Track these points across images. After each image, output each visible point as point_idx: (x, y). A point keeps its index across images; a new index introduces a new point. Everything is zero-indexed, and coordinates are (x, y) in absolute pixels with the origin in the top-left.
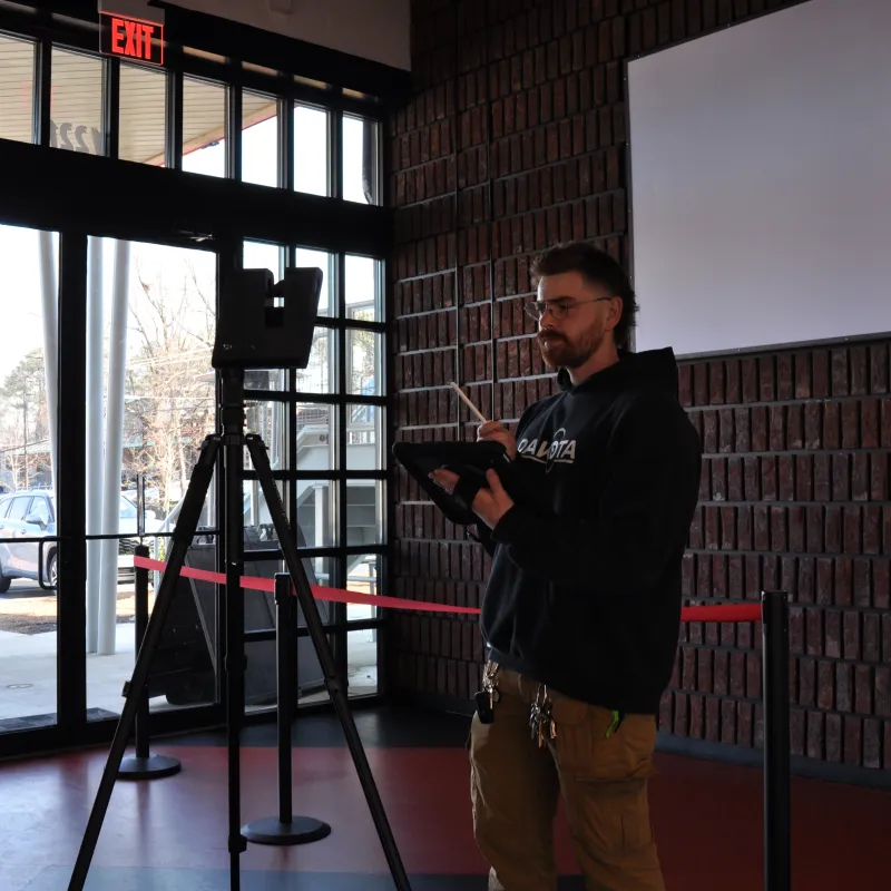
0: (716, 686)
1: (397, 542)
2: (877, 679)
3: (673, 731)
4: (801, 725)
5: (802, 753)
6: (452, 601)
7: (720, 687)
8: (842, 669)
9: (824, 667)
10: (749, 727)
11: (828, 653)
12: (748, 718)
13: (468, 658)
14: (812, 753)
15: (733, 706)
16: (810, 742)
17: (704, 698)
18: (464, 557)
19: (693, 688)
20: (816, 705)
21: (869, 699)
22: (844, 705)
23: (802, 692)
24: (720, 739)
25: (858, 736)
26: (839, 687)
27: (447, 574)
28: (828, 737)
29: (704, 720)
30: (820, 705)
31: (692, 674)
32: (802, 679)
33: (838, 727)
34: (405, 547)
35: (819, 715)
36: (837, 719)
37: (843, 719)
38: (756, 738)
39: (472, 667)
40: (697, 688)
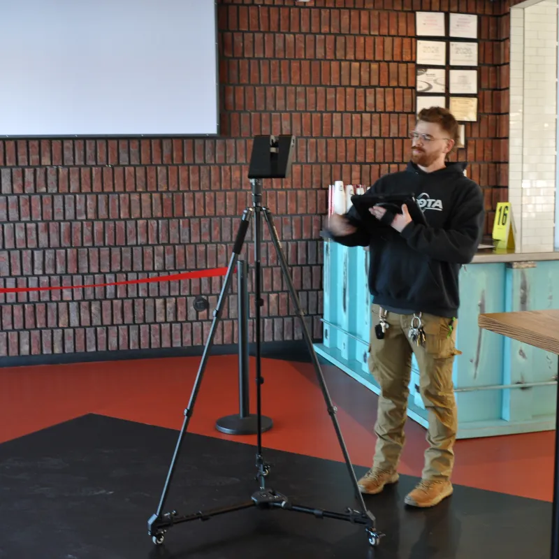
2: (93, 308)
4: (50, 339)
5: (51, 352)
8: (73, 306)
9: (62, 306)
10: (16, 344)
11: (64, 299)
12: (16, 340)
14: (57, 350)
15: (5, 335)
16: (55, 346)
20: (58, 326)
21: (89, 318)
22: (75, 322)
23: (49, 321)
25: (83, 337)
26: (71, 315)
28: (66, 341)
30: (61, 325)
32: (49, 314)
33: (72, 335)
35: (60, 331)
36: (71, 331)
37: (74, 330)
38: (22, 350)
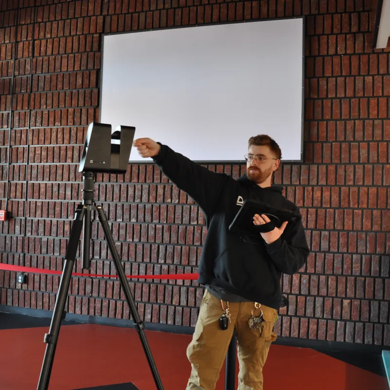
2: (197, 293)
3: (108, 316)
4: (165, 312)
5: (165, 323)
8: (183, 289)
9: (176, 289)
10: (143, 313)
11: (178, 283)
12: (143, 310)
13: (8, 287)
14: (170, 322)
16: (169, 318)
17: (123, 302)
18: (7, 241)
19: (118, 298)
20: (172, 303)
21: (194, 300)
22: (183, 303)
23: (166, 299)
25: (189, 315)
26: (182, 297)
28: (177, 316)
29: (123, 311)
30: (174, 303)
31: (118, 292)
32: (166, 293)
33: (181, 312)
35: (173, 307)
36: (181, 308)
37: (183, 309)
38: (146, 318)
39: (10, 291)
40: (120, 298)
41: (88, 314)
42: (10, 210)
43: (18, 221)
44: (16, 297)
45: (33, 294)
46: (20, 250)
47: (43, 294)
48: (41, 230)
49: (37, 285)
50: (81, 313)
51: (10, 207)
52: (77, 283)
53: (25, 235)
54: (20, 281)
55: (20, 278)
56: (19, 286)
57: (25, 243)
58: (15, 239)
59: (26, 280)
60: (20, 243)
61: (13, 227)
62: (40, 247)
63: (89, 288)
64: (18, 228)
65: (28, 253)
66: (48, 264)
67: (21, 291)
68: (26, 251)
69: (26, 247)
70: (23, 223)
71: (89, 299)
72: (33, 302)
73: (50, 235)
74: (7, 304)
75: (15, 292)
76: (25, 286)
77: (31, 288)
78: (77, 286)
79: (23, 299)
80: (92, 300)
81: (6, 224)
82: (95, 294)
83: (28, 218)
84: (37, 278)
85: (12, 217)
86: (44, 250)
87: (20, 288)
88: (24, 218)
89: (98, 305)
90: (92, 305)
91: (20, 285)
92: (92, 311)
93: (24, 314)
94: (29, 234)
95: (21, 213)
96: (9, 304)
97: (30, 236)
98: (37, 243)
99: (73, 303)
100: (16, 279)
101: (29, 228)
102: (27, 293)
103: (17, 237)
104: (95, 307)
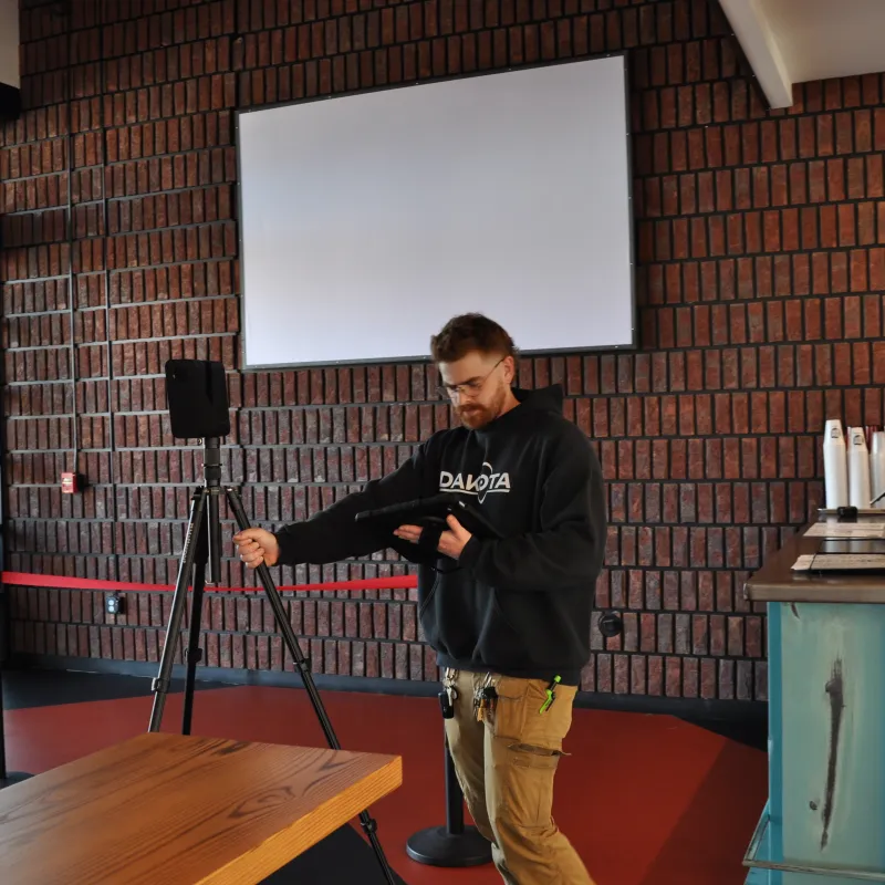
0: (320, 630)
1: (11, 521)
3: (283, 669)
4: (390, 656)
5: (391, 677)
6: (71, 573)
7: (323, 630)
9: (408, 609)
10: (348, 660)
11: (411, 599)
12: (347, 653)
13: (89, 622)
14: (400, 675)
15: (334, 645)
16: (397, 668)
17: (310, 641)
18: (82, 533)
20: (402, 638)
23: (391, 630)
24: (324, 672)
27: (65, 549)
28: (413, 663)
30: (405, 638)
31: (299, 622)
32: (390, 619)
33: (420, 654)
34: (20, 526)
35: (404, 646)
36: (419, 647)
37: (423, 648)
38: (354, 669)
39: (93, 629)
40: (303, 632)
41: (245, 666)
42: (83, 471)
43: (100, 492)
44: (106, 641)
45: (139, 632)
46: (107, 549)
47: (157, 631)
48: (145, 507)
49: (144, 615)
50: (232, 666)
51: (82, 465)
52: (220, 607)
53: (116, 518)
54: (112, 609)
55: (111, 603)
56: (110, 619)
57: (117, 535)
58: (97, 527)
59: (123, 607)
60: (106, 534)
61: (91, 506)
62: (145, 541)
63: (242, 616)
64: (100, 504)
65: (124, 552)
66: (164, 574)
67: (116, 630)
68: (119, 550)
69: (119, 542)
70: (110, 495)
71: (245, 638)
72: (140, 649)
73: (164, 517)
74: (90, 654)
75: (105, 630)
76: (122, 618)
77: (133, 622)
78: (220, 613)
79: (120, 645)
80: (251, 638)
81: (77, 498)
82: (255, 628)
83: (119, 486)
84: (143, 602)
85: (88, 485)
86: (153, 546)
87: (113, 622)
88: (111, 485)
89: (263, 649)
90: (251, 648)
91: (112, 617)
92: (251, 660)
93: (125, 672)
94: (122, 517)
95: (104, 476)
96: (95, 654)
97: (126, 521)
98: (140, 533)
99: (216, 646)
100: (104, 605)
101: (121, 506)
102: (128, 632)
103: (101, 524)
104: (257, 652)
